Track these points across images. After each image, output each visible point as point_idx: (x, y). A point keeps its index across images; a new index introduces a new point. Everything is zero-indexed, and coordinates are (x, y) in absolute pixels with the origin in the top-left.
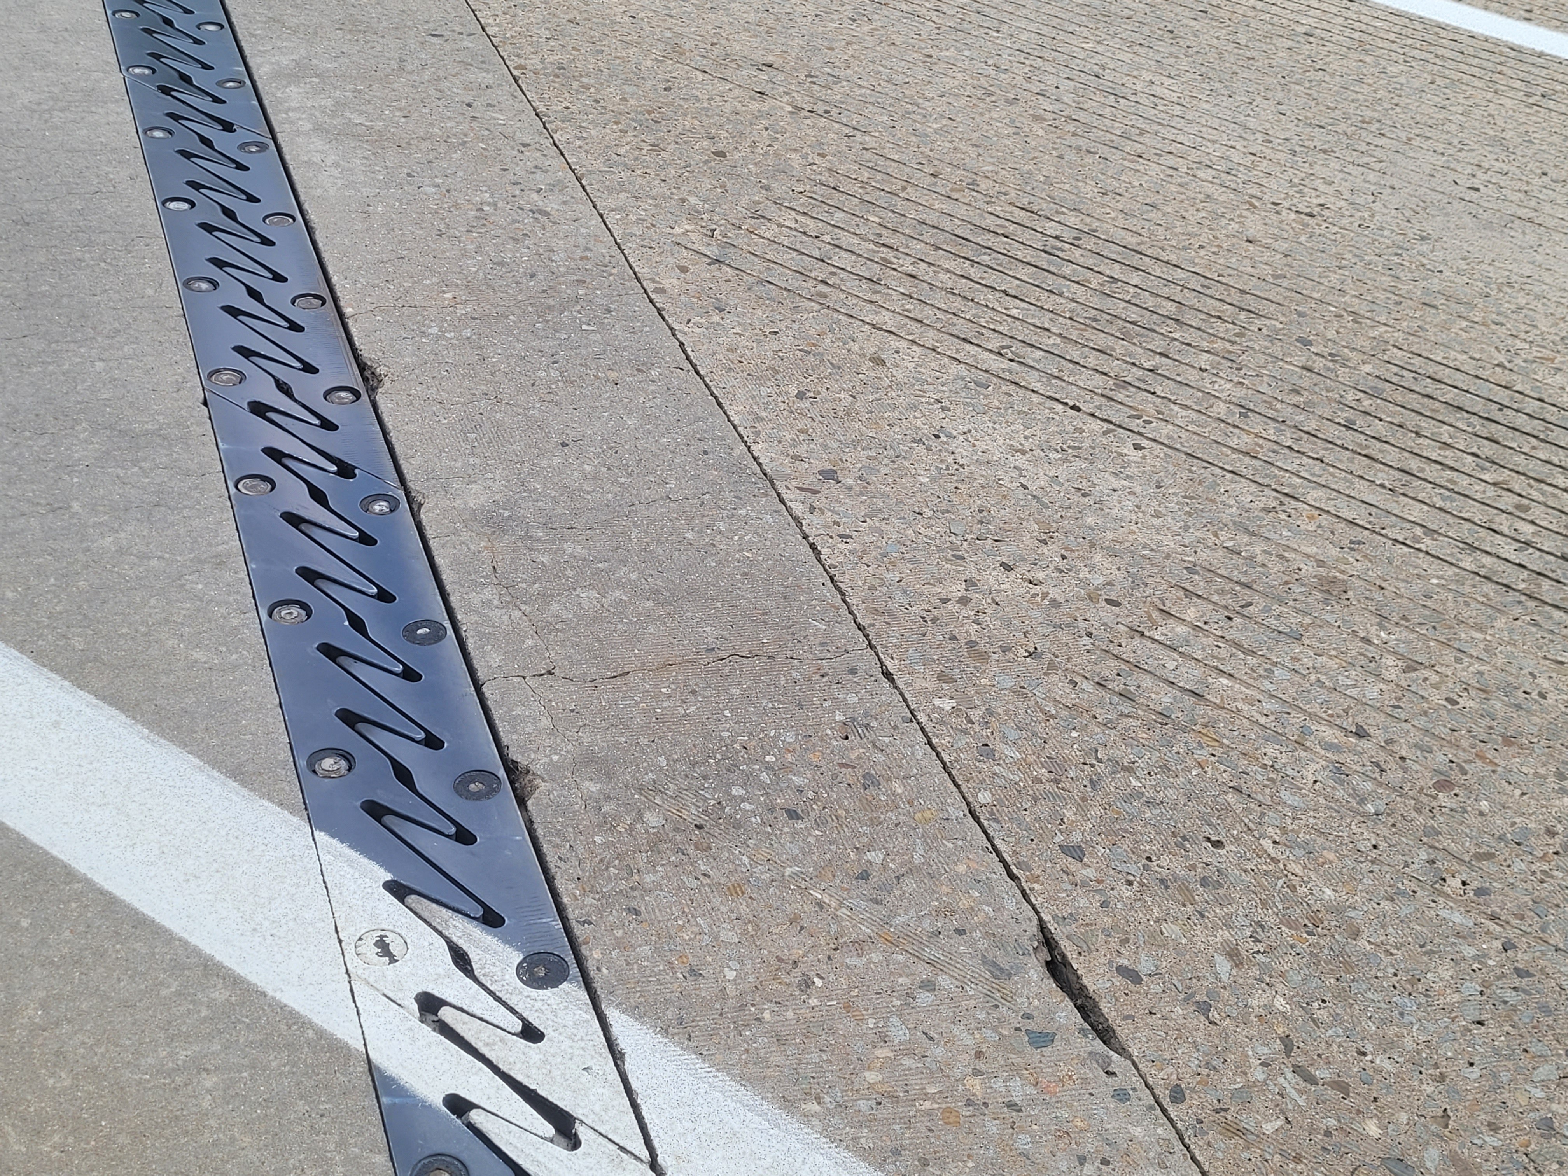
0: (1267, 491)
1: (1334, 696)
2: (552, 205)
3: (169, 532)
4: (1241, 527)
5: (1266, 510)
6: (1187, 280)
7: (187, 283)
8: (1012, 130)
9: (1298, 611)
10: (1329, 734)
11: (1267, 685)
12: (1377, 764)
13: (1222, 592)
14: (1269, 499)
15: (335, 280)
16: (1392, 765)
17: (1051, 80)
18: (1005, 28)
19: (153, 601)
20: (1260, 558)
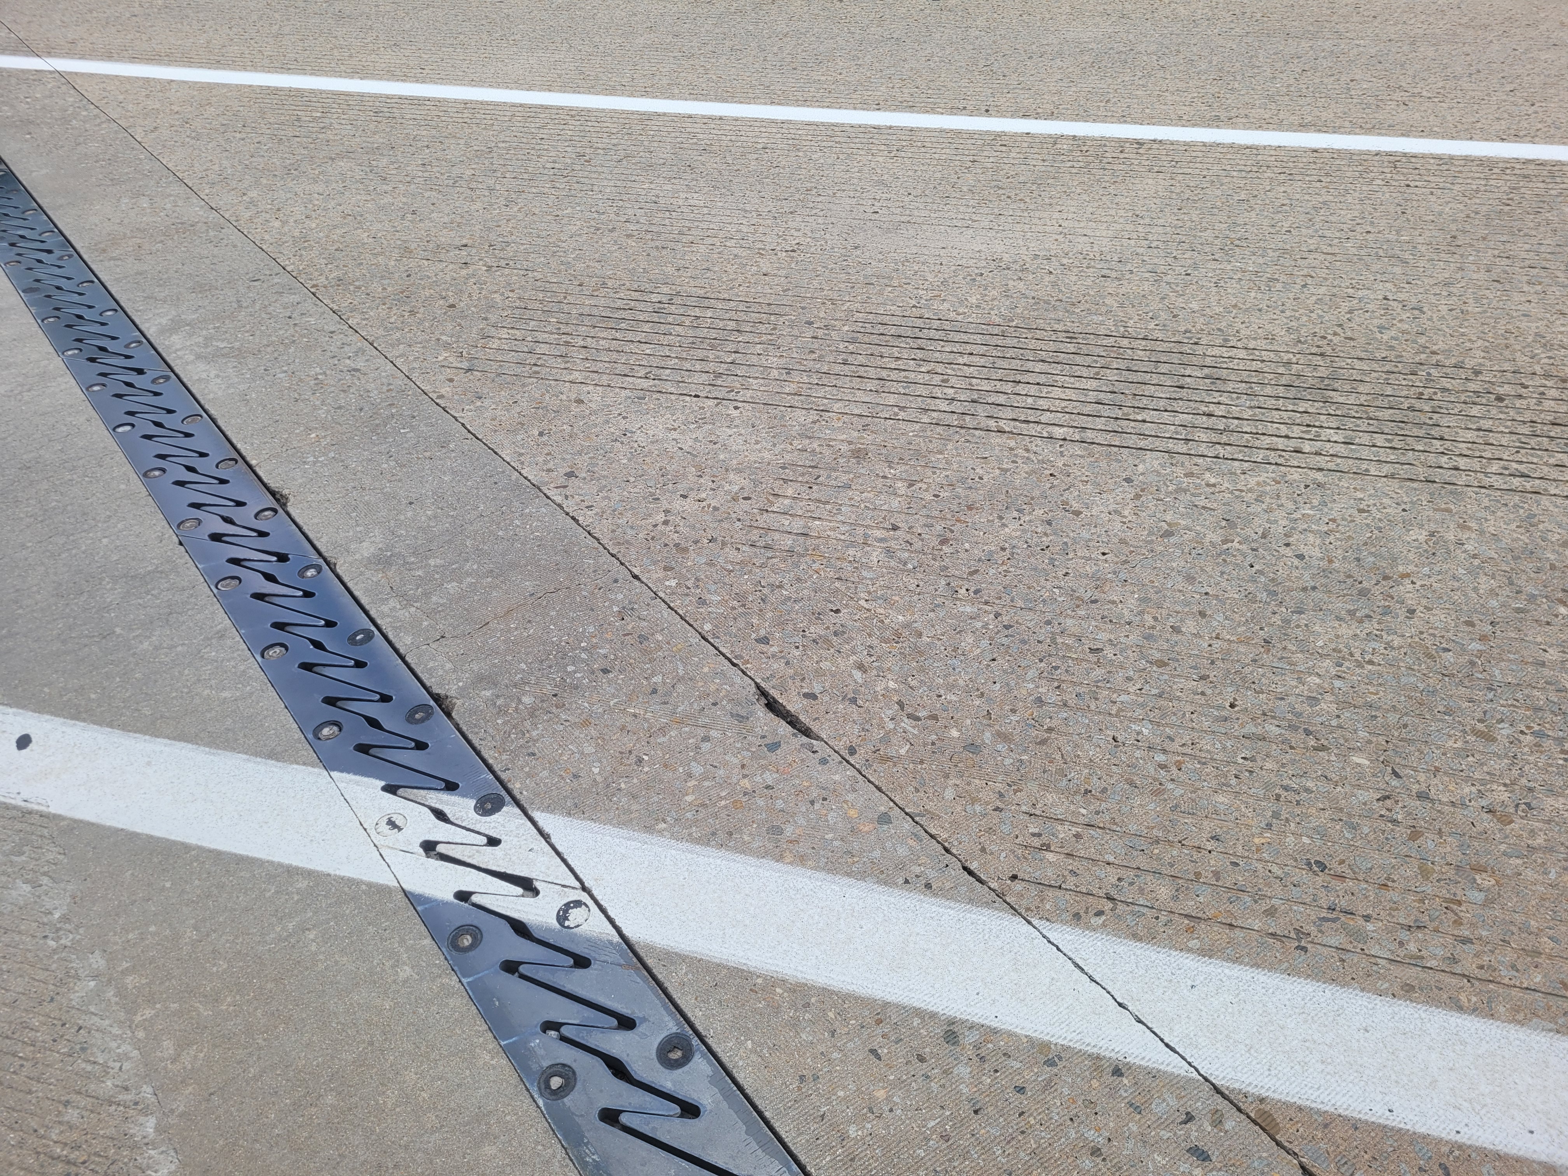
0: (812, 412)
1: (876, 513)
2: (360, 364)
3: (184, 627)
4: (803, 436)
5: (814, 422)
6: (737, 306)
7: (145, 475)
8: (616, 247)
9: (845, 472)
10: (879, 534)
11: (840, 518)
12: (907, 542)
13: (803, 475)
14: (813, 415)
15: (239, 446)
16: (915, 540)
17: (630, 212)
18: (595, 188)
19: (186, 672)
20: (818, 450)
